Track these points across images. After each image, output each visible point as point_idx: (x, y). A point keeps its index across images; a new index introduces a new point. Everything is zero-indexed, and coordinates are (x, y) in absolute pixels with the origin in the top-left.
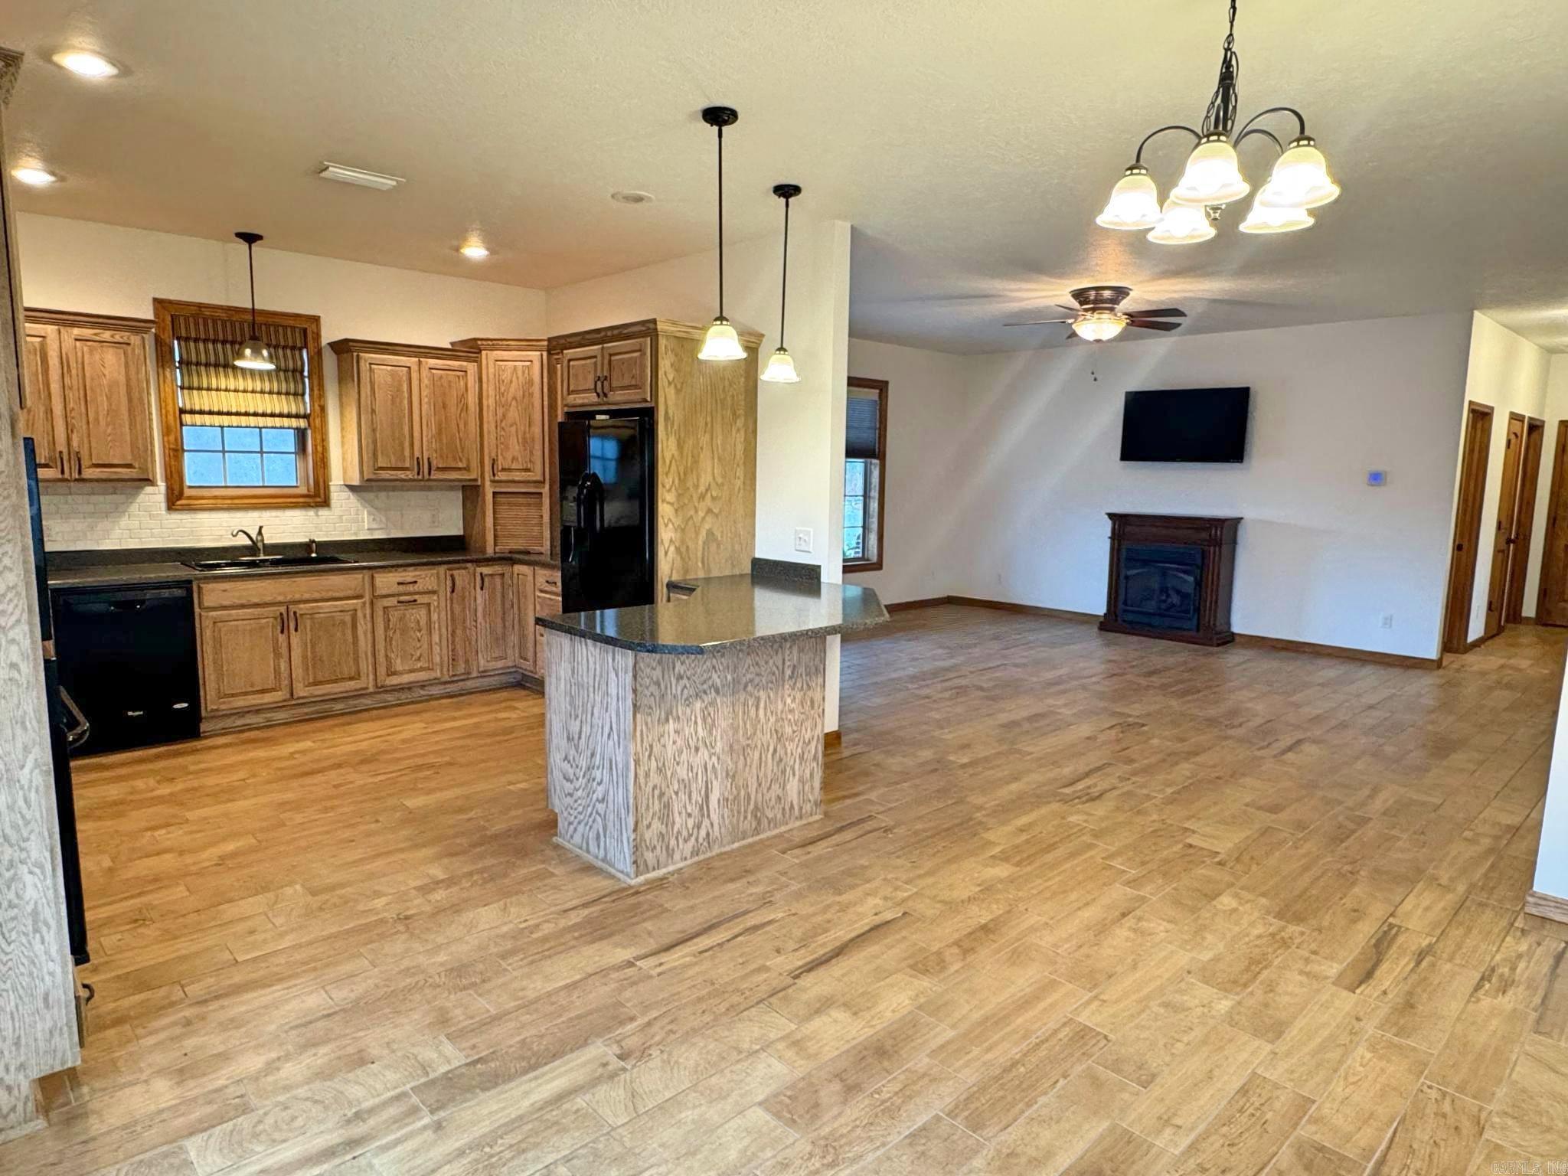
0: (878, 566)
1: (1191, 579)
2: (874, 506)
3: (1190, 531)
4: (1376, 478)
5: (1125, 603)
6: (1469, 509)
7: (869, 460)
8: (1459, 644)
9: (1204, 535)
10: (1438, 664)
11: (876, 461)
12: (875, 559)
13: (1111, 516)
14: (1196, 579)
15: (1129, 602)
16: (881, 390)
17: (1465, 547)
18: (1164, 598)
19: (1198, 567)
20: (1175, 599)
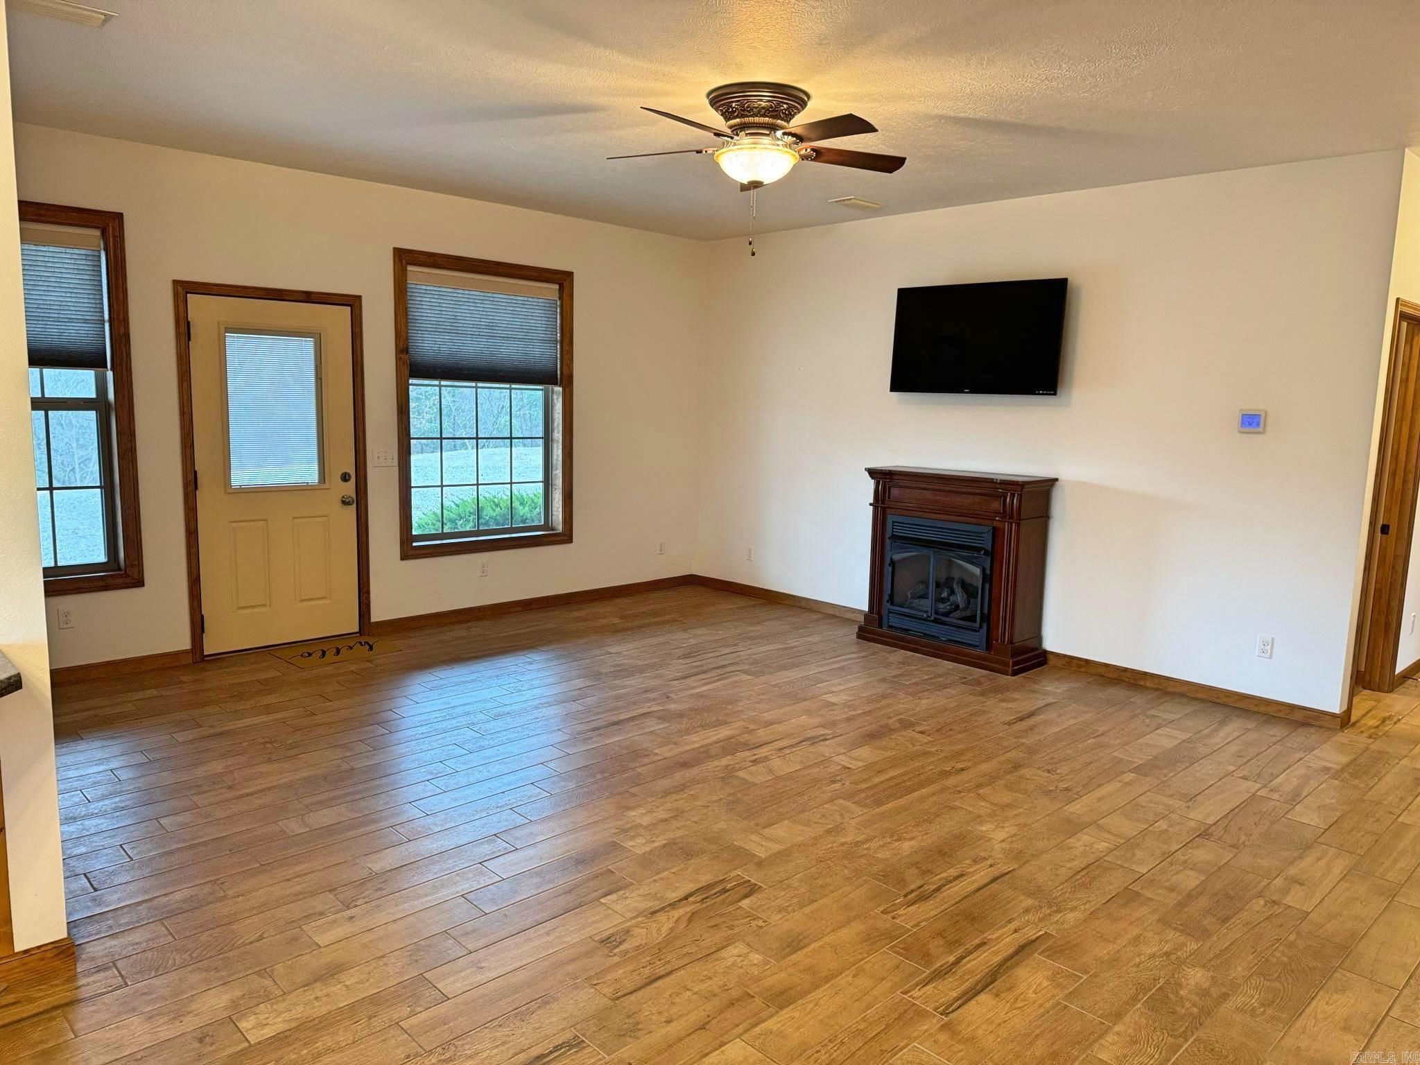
0: (566, 537)
1: (977, 571)
2: (558, 452)
3: (977, 499)
4: (1251, 421)
5: (891, 600)
6: (1400, 473)
7: (550, 387)
8: (1382, 676)
9: (996, 505)
10: (1344, 720)
11: (559, 389)
12: (560, 528)
13: (873, 473)
14: (984, 570)
15: (897, 599)
16: (561, 285)
17: (1393, 530)
18: (945, 595)
19: (986, 553)
20: (959, 597)
